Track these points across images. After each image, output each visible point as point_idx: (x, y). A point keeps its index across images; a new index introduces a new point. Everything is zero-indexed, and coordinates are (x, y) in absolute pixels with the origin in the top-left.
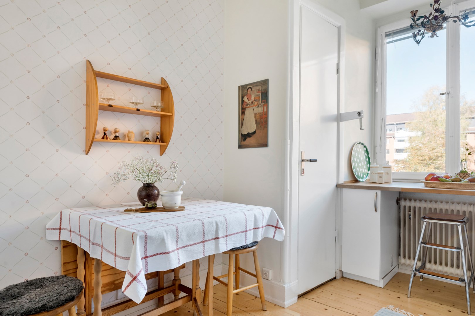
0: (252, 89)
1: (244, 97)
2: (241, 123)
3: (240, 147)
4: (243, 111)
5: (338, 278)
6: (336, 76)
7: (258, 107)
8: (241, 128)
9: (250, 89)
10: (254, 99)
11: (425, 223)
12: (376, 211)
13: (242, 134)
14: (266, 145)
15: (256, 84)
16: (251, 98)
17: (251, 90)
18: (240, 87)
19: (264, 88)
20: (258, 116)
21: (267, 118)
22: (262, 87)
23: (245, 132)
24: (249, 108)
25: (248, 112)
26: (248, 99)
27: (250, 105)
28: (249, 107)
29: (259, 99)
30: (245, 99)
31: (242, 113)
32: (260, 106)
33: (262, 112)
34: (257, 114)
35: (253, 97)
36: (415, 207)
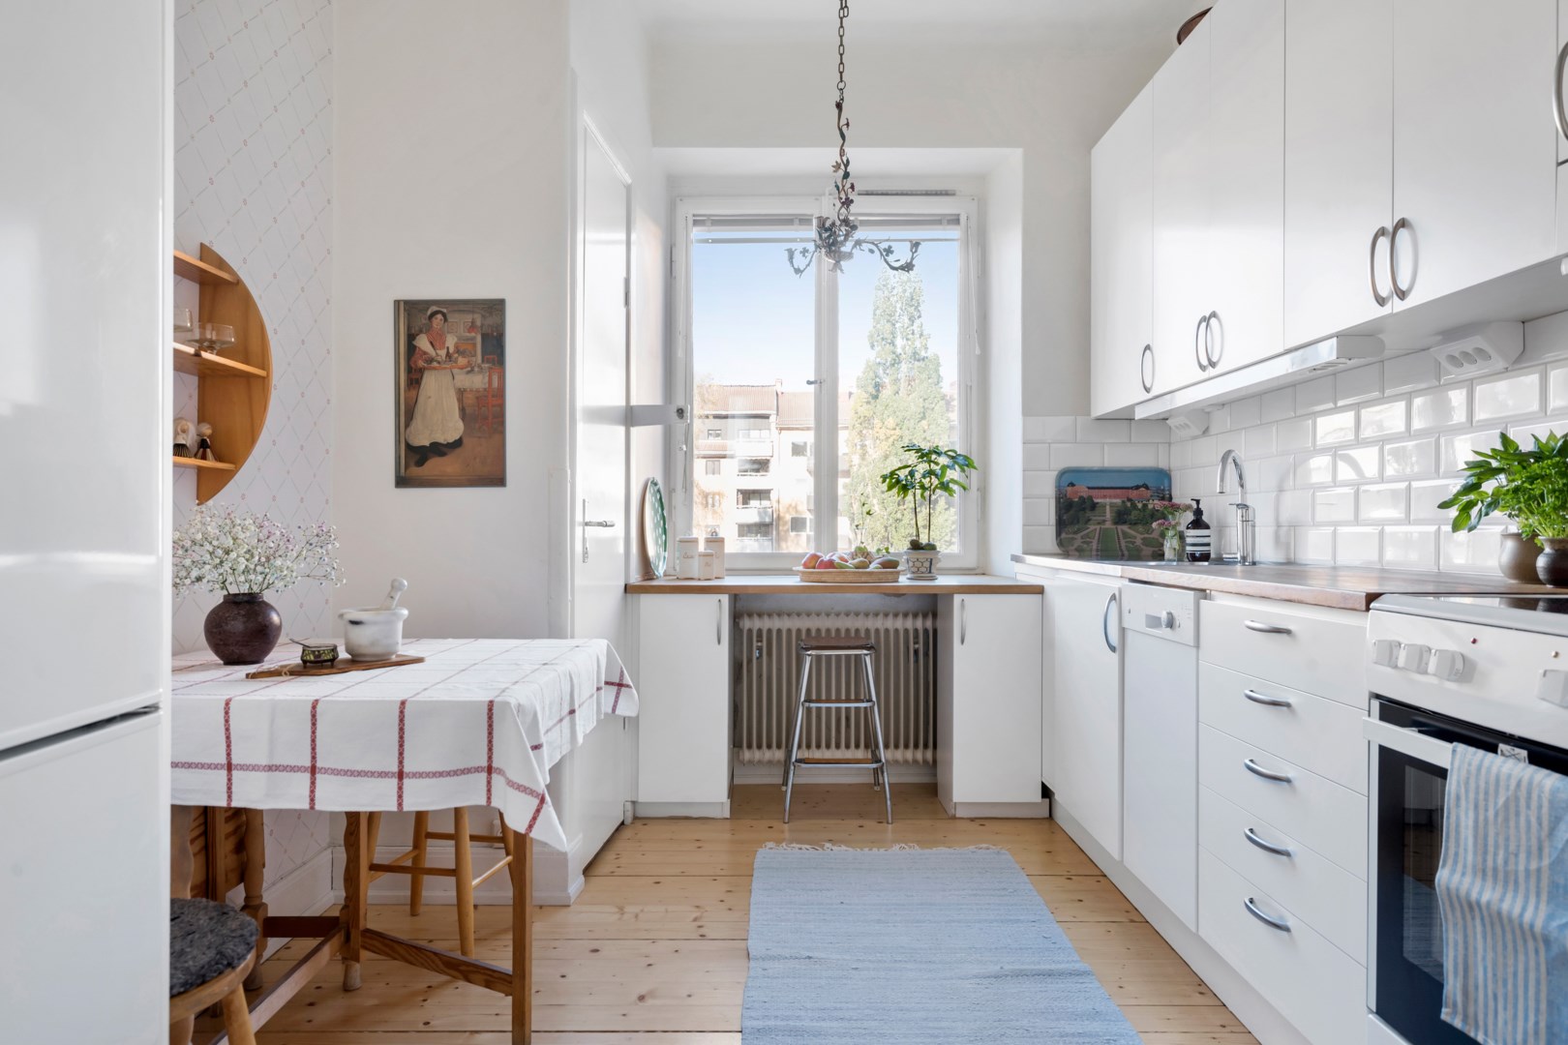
0: (448, 316)
1: (418, 337)
2: (407, 413)
3: (402, 482)
4: (415, 377)
5: (628, 821)
6: (624, 310)
7: (468, 372)
8: (407, 425)
9: (439, 316)
10: (457, 347)
11: (808, 659)
12: (719, 642)
13: (408, 446)
14: (499, 480)
15: (462, 307)
16: (444, 343)
17: (446, 320)
18: (402, 305)
19: (490, 321)
20: (469, 399)
21: (502, 406)
22: (483, 316)
23: (423, 440)
24: (434, 372)
25: (431, 382)
26: (431, 343)
27: (439, 363)
28: (435, 368)
29: (475, 352)
30: (423, 343)
31: (411, 384)
32: (476, 369)
33: (485, 389)
34: (465, 390)
35: (451, 342)
36: (769, 631)
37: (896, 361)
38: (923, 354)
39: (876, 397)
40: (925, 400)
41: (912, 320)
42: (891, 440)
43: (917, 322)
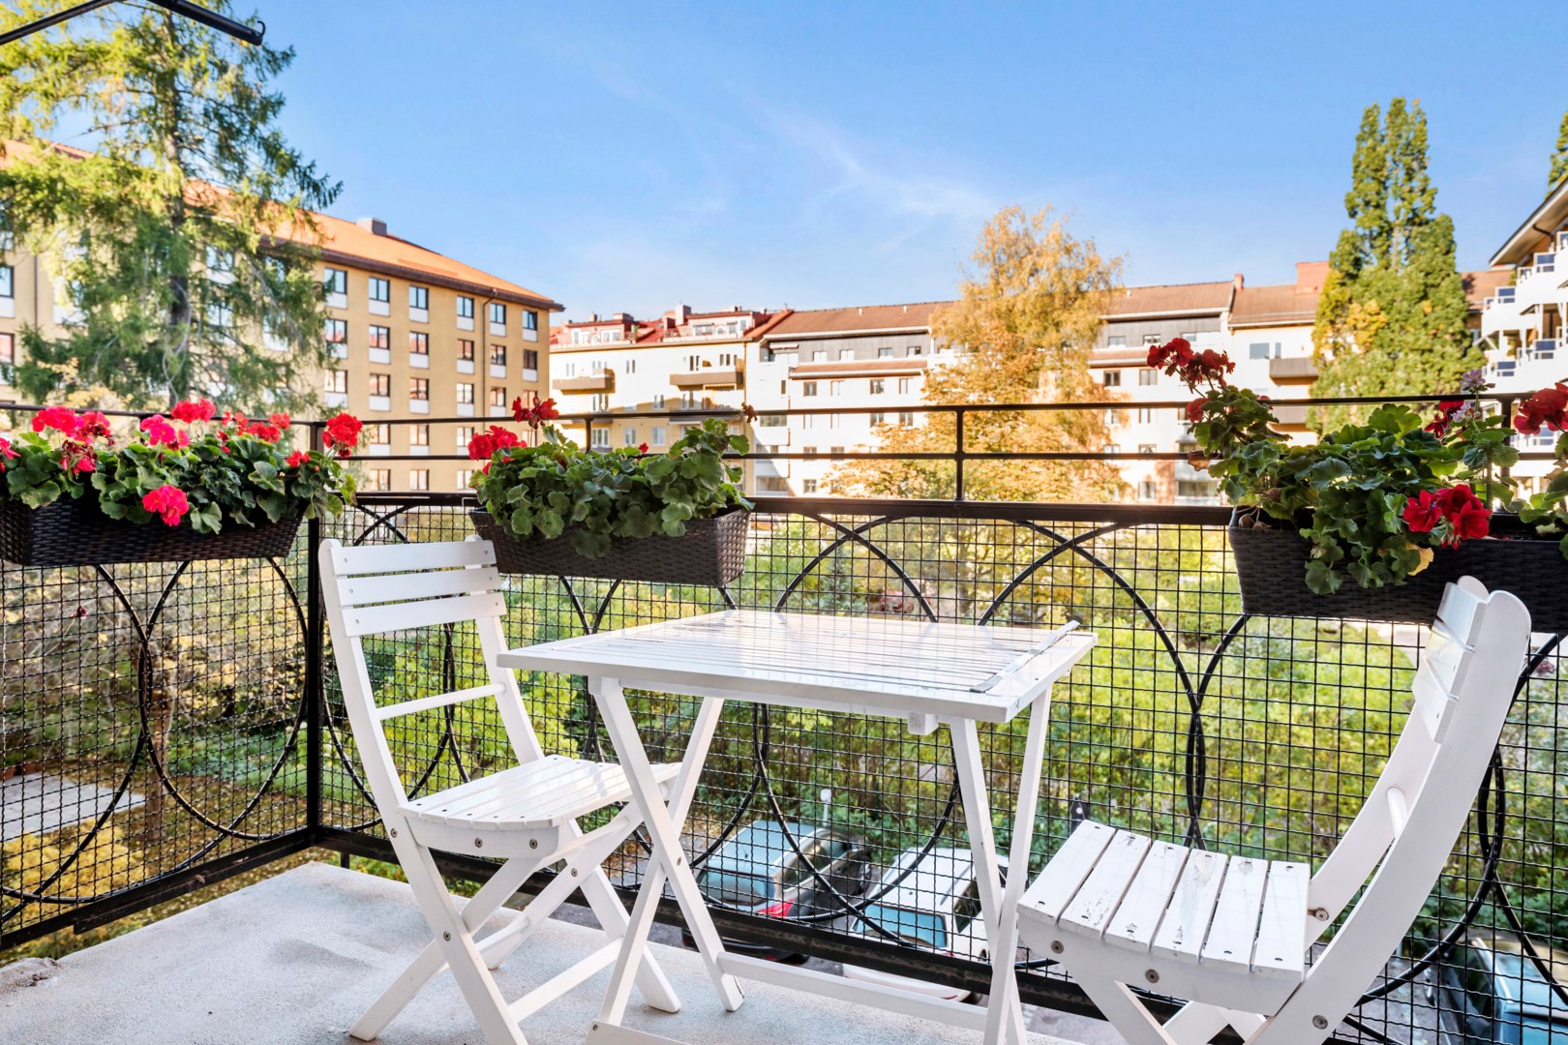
37: (1387, 231)
38: (1427, 215)
39: (1353, 277)
40: (1427, 274)
41: (1410, 175)
42: (1374, 327)
43: (1419, 176)
